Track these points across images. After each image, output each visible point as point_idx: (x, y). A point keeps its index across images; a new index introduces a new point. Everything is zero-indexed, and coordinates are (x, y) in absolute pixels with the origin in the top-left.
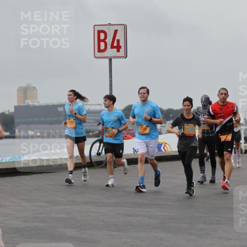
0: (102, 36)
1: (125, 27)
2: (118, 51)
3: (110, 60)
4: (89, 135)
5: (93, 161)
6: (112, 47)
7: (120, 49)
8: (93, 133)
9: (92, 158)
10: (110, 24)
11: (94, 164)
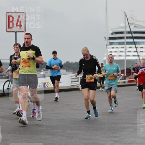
0: (11, 19)
1: (25, 13)
2: (20, 28)
3: (16, 33)
4: (3, 77)
5: (5, 92)
6: (17, 25)
7: (22, 27)
8: (5, 76)
9: (5, 91)
10: (16, 12)
11: (5, 94)
